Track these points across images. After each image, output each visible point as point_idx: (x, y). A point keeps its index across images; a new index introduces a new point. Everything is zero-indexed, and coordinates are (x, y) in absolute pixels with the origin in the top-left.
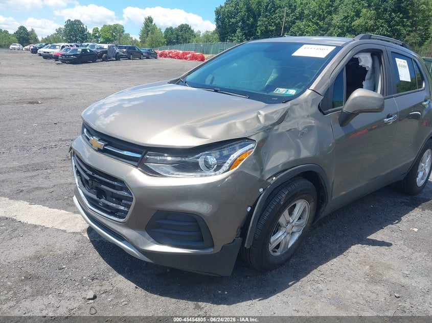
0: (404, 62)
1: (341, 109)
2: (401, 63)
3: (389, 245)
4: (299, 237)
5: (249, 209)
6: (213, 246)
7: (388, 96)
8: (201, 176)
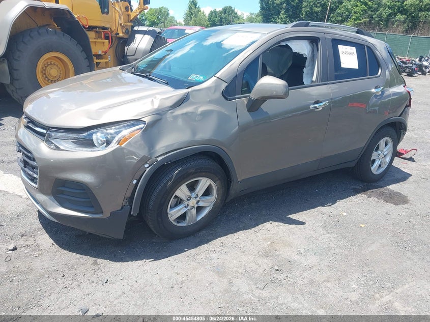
0: (352, 49)
1: (248, 96)
2: (345, 50)
3: (303, 223)
4: (210, 212)
5: (135, 182)
6: (102, 212)
7: (321, 83)
8: (91, 151)
